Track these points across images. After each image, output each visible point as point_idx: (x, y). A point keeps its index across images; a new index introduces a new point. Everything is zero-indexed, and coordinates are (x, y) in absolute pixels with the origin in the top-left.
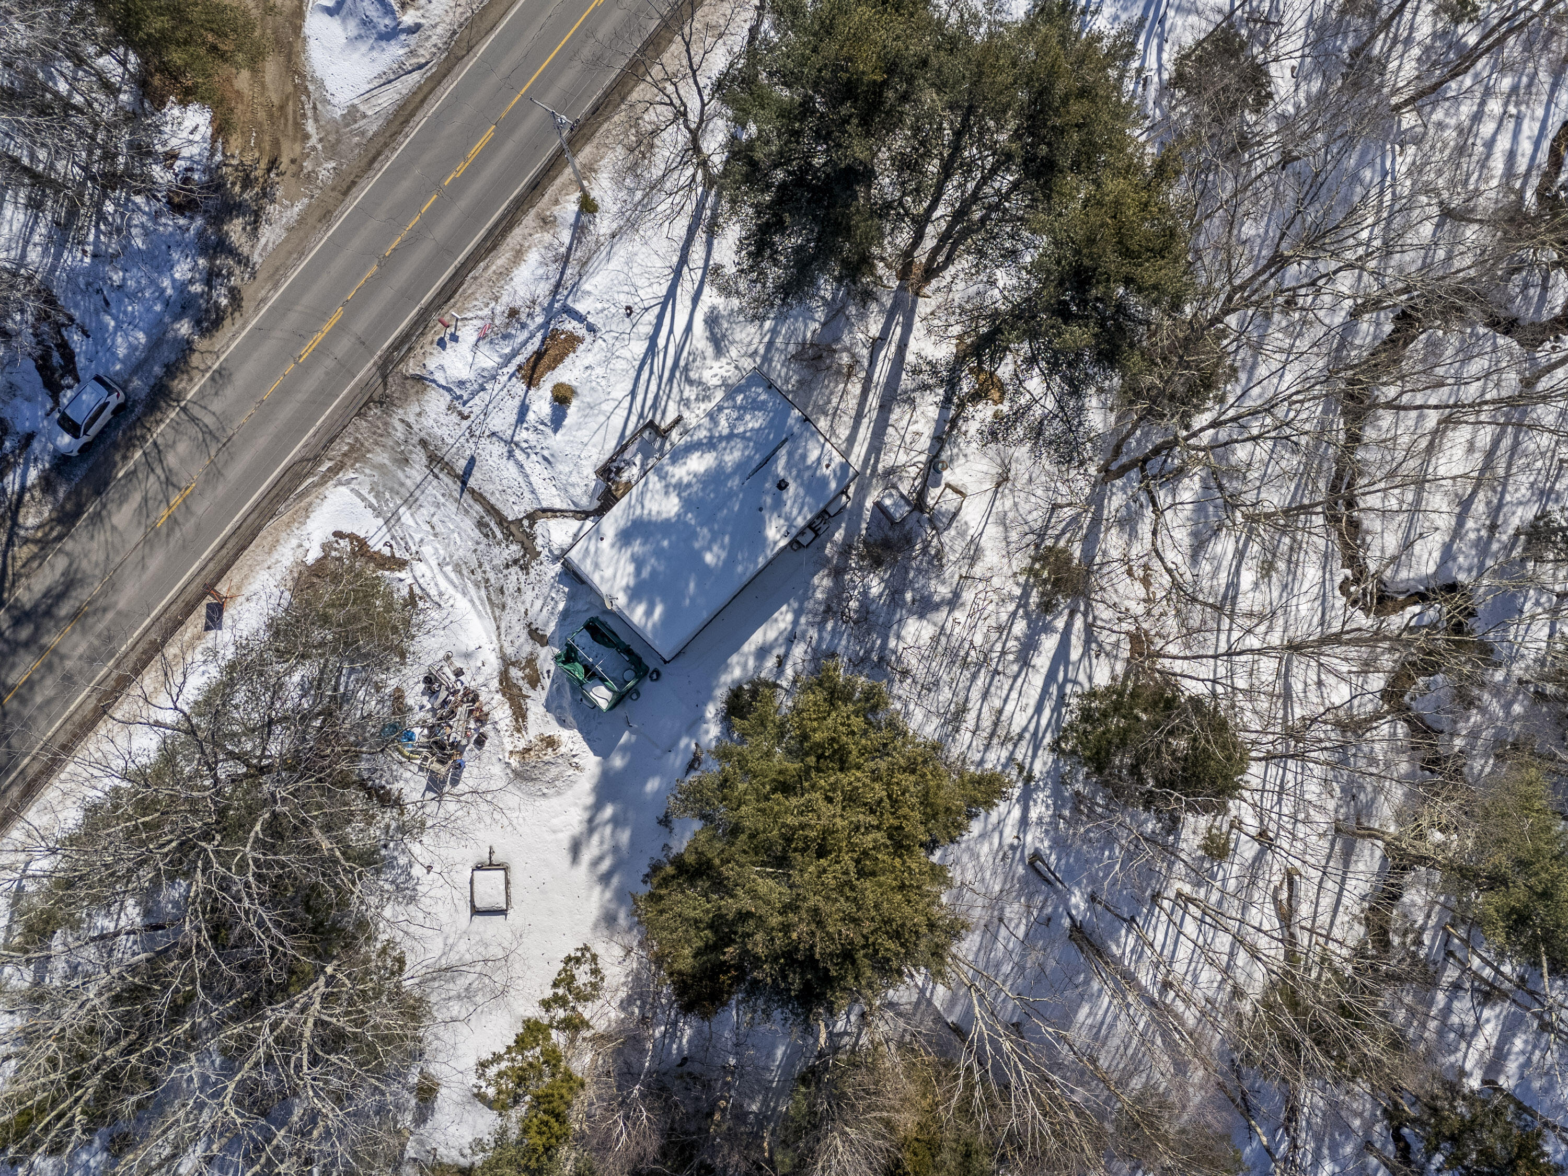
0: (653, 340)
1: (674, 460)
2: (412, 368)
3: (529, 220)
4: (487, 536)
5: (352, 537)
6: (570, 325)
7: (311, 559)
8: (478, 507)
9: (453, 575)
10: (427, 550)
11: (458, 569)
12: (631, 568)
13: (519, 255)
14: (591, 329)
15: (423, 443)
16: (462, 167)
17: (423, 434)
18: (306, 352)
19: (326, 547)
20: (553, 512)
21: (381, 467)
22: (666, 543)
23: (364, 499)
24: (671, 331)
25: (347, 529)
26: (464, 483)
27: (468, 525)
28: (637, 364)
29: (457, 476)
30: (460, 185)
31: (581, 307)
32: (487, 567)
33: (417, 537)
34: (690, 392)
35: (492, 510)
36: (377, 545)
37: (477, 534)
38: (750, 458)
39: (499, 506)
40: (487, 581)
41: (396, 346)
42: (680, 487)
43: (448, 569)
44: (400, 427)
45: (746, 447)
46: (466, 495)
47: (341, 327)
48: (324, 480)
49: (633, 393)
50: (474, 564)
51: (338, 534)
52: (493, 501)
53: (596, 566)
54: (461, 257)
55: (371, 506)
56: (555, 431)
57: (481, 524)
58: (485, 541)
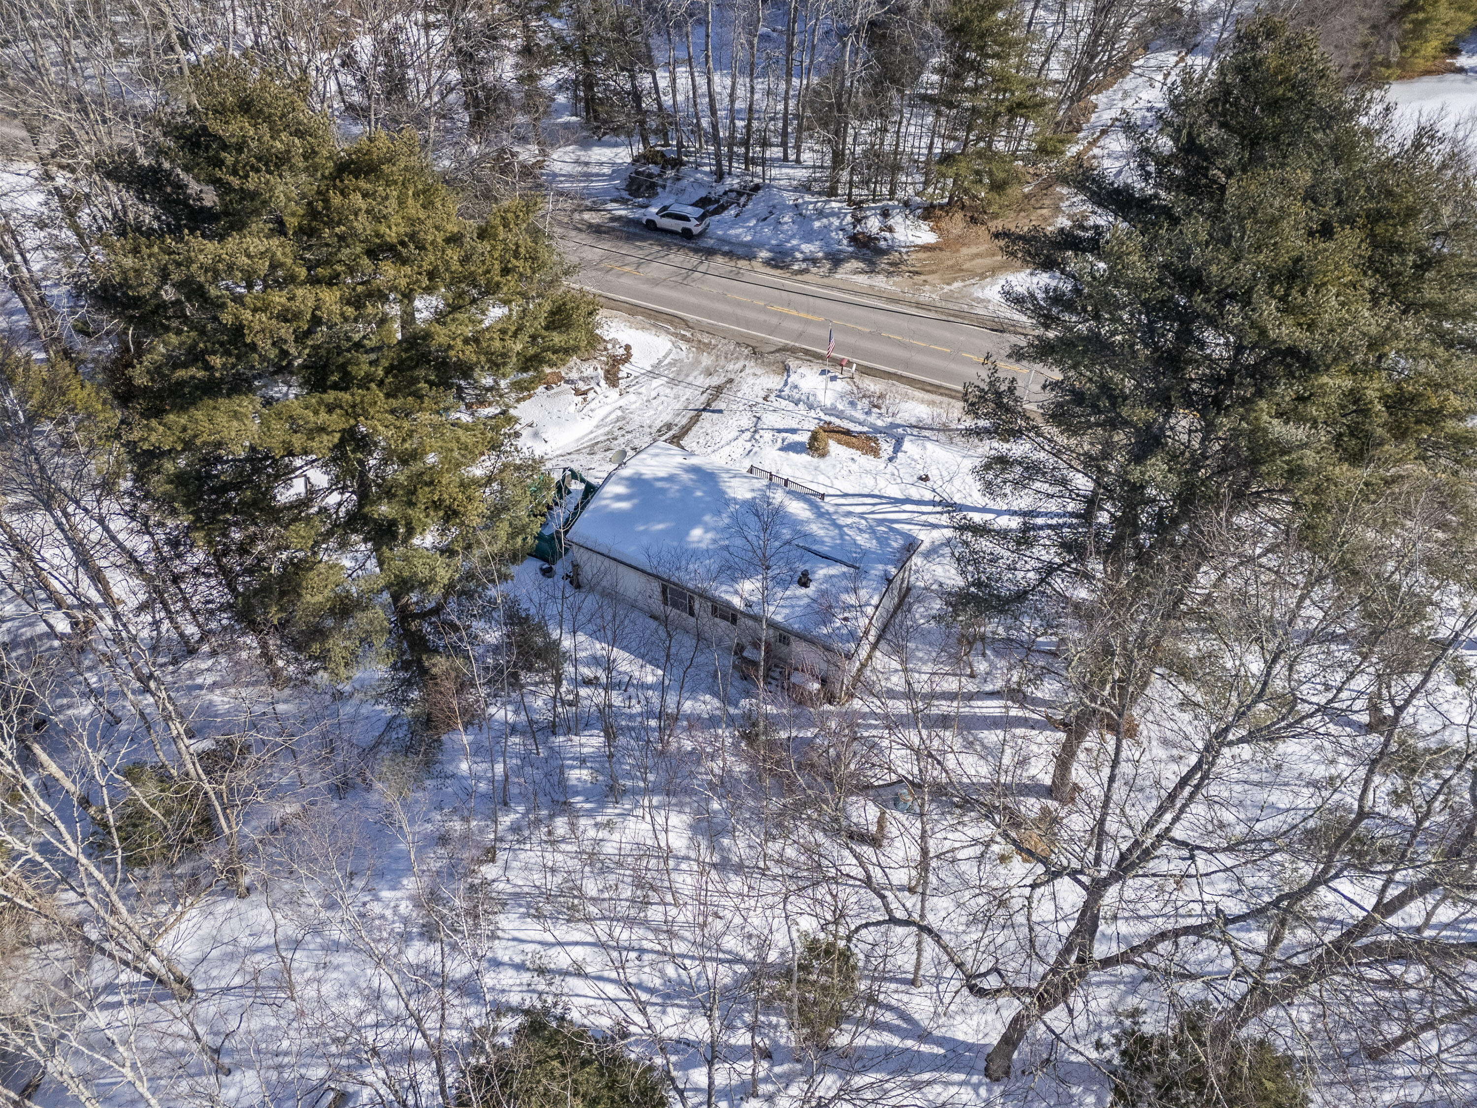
0: (908, 501)
2: (792, 363)
4: (659, 431)
5: (628, 355)
6: (887, 448)
8: (684, 421)
9: (613, 416)
10: (632, 397)
11: (620, 419)
12: (662, 474)
14: (892, 459)
15: (730, 381)
17: (737, 380)
18: (777, 308)
19: (615, 342)
21: (698, 362)
22: (699, 494)
23: (665, 357)
24: (923, 513)
25: (632, 351)
26: (704, 410)
27: (666, 418)
28: (876, 492)
29: (708, 404)
31: (907, 445)
32: (629, 437)
33: (643, 390)
35: (685, 430)
36: (624, 370)
37: (658, 424)
38: (823, 543)
39: (691, 434)
40: (615, 439)
41: (806, 352)
42: (764, 498)
43: (619, 413)
44: (739, 365)
45: (833, 538)
46: (693, 413)
48: (673, 334)
49: (845, 495)
50: (628, 428)
51: (628, 347)
52: (695, 429)
53: (657, 455)
54: (905, 374)
55: (660, 362)
56: (781, 449)
57: (669, 426)
58: (654, 430)
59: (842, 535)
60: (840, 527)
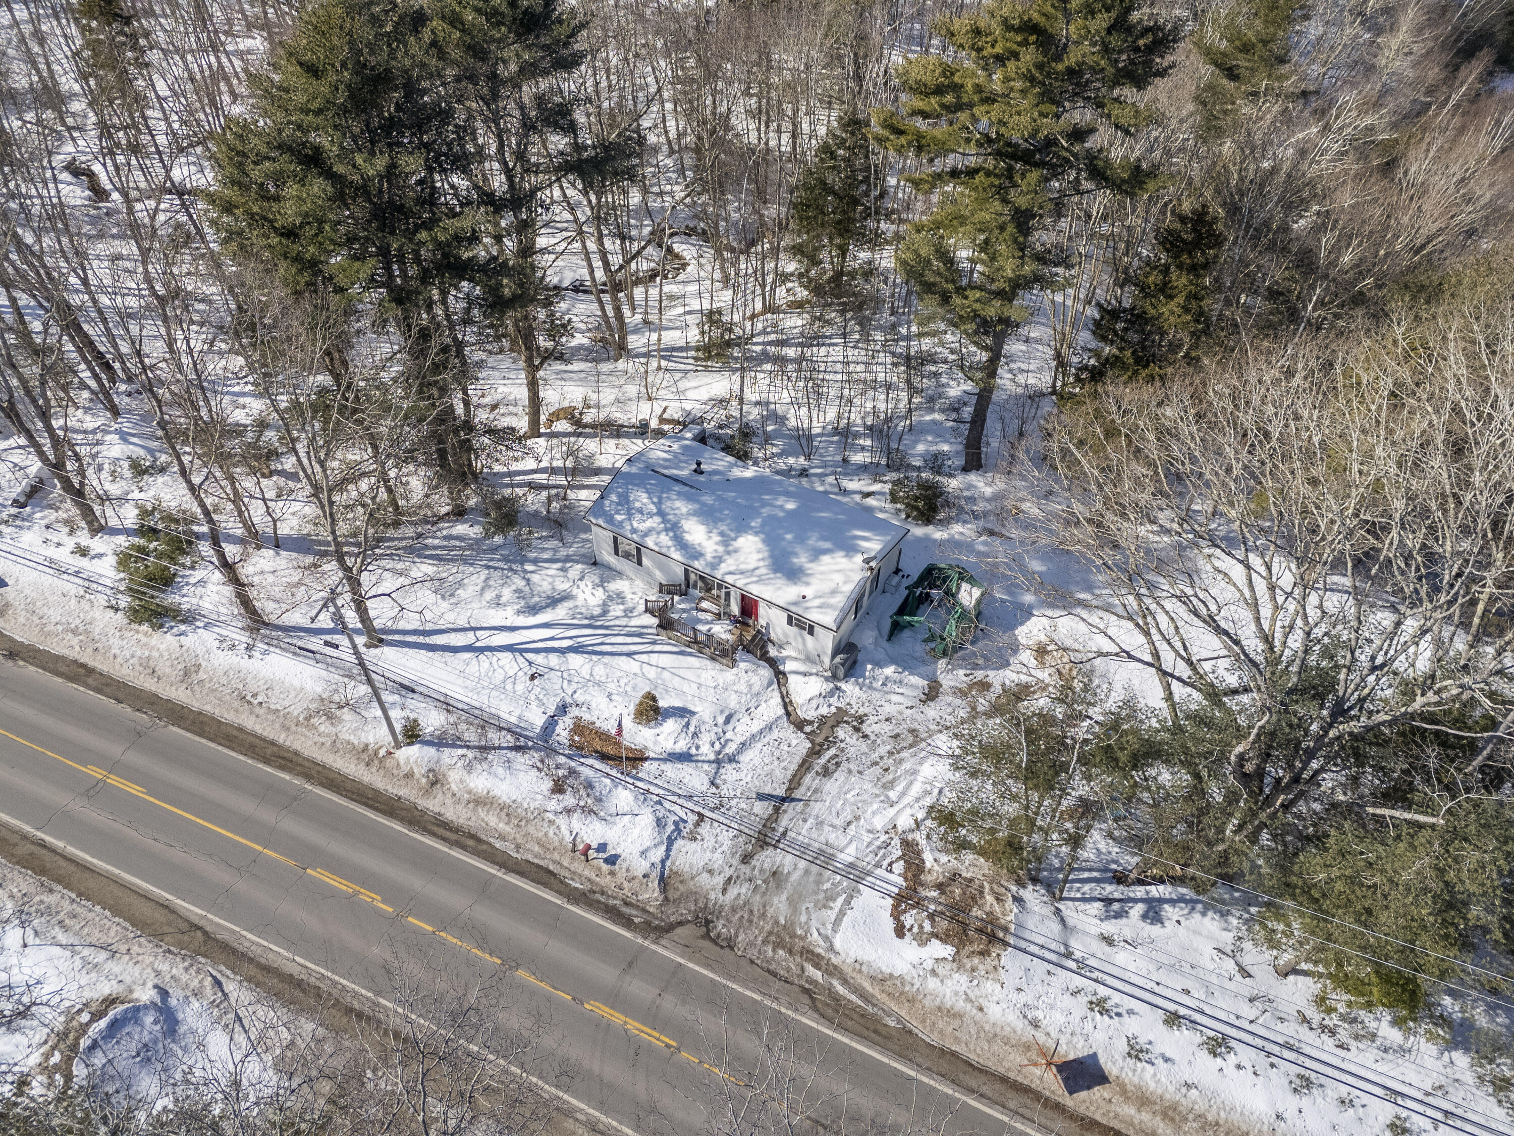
0: (562, 651)
1: (698, 555)
2: (651, 894)
3: (433, 804)
4: (838, 764)
5: (896, 914)
6: (562, 733)
7: (947, 951)
8: (807, 779)
9: (899, 788)
10: (879, 823)
11: (890, 785)
12: (826, 559)
13: (481, 801)
14: (563, 709)
15: (746, 859)
16: (366, 896)
17: (735, 862)
18: (658, 1040)
19: (922, 940)
20: (787, 704)
21: (793, 903)
23: (842, 914)
25: (889, 924)
26: (783, 800)
27: (831, 786)
28: (595, 658)
29: (777, 810)
30: (389, 892)
31: (539, 721)
32: (875, 756)
33: (867, 838)
34: (617, 610)
35: (805, 766)
36: (897, 879)
37: (840, 775)
39: (797, 760)
40: (890, 753)
41: (628, 923)
42: (726, 541)
43: (893, 795)
44: (733, 891)
45: (669, 498)
46: (797, 794)
47: (615, 999)
48: (833, 970)
49: (629, 655)
50: (877, 770)
51: (900, 931)
52: (794, 767)
53: (834, 592)
54: (493, 870)
55: (848, 902)
56: (693, 713)
57: (826, 773)
58: (845, 765)
59: (658, 504)
60: (661, 513)
